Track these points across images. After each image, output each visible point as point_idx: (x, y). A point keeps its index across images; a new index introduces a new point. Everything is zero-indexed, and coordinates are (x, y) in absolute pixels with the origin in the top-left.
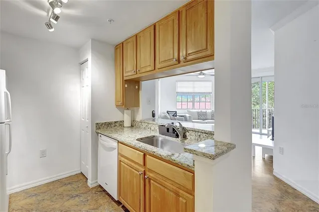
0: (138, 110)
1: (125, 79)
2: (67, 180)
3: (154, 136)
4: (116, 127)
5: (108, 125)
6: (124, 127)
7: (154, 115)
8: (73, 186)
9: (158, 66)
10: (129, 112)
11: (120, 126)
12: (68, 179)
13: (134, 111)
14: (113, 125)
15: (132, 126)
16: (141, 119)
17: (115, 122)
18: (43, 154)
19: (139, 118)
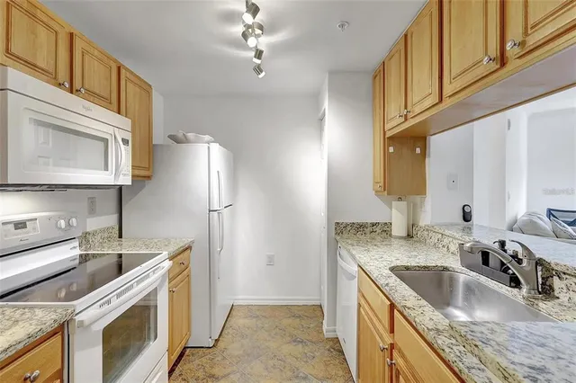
0: (422, 202)
1: (389, 134)
2: (299, 311)
3: (445, 269)
4: (373, 234)
5: (360, 228)
6: (391, 235)
7: (467, 217)
8: (303, 322)
9: (448, 90)
10: (403, 204)
11: (384, 234)
12: (300, 308)
13: (415, 205)
14: (368, 230)
15: (409, 236)
16: (429, 223)
17: (373, 225)
18: (271, 261)
19: (425, 219)
